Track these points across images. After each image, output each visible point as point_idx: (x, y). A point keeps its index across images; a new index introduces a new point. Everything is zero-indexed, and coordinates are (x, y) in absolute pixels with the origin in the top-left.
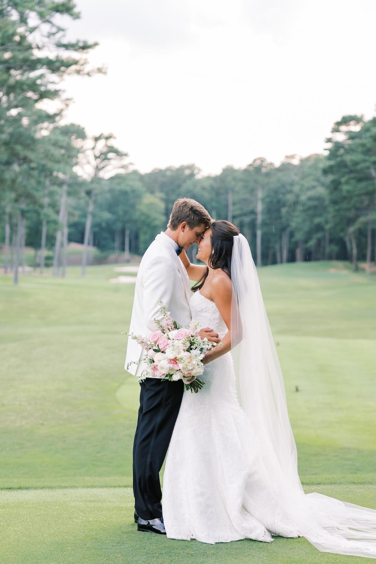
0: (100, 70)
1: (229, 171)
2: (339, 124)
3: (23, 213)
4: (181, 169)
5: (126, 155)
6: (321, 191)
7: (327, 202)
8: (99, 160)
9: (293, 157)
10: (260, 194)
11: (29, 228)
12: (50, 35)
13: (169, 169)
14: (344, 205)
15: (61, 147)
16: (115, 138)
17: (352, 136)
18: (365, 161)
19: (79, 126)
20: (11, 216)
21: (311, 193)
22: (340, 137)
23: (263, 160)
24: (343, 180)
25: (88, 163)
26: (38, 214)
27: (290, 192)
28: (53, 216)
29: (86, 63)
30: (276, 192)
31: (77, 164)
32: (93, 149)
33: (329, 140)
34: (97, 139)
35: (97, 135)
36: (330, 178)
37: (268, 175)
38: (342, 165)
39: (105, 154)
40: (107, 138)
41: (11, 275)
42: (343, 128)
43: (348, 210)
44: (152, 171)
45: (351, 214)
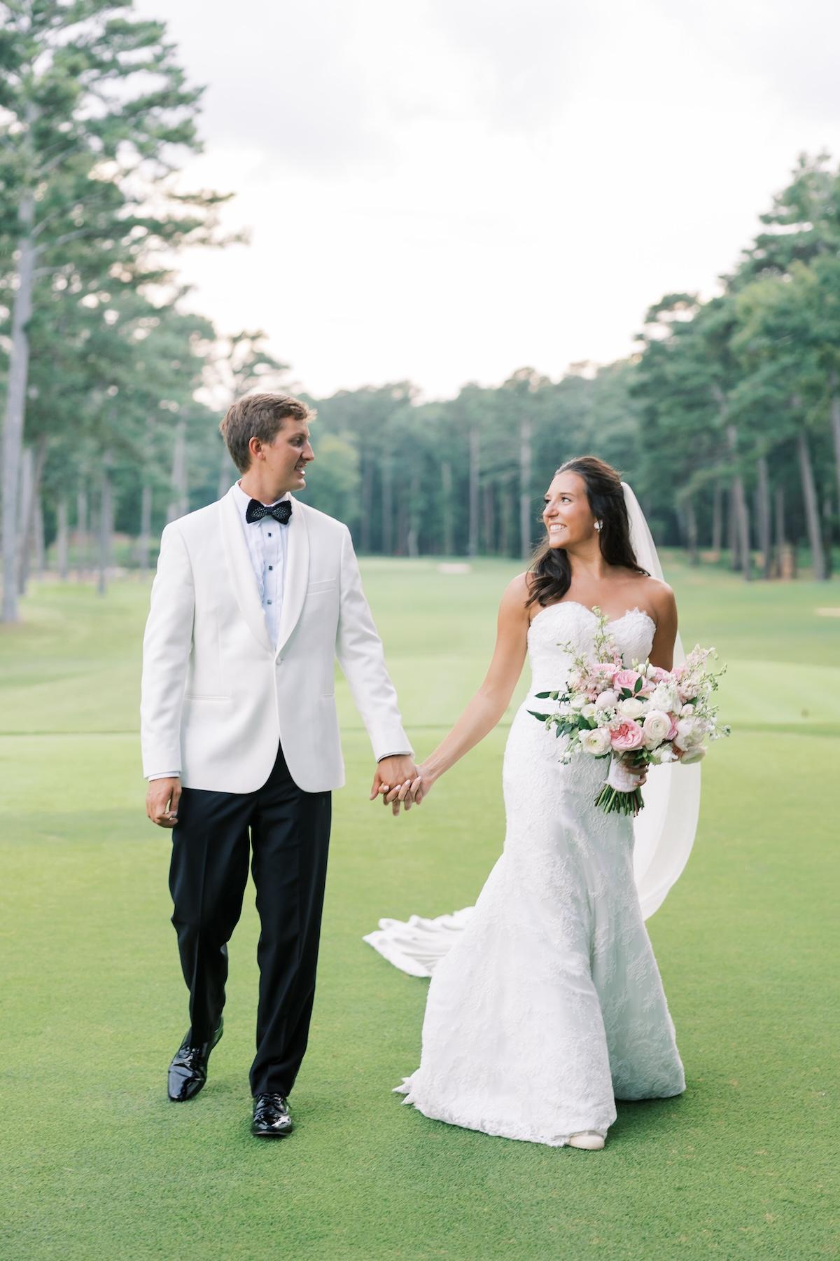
0: (239, 238)
1: (471, 392)
2: (656, 309)
3: (111, 474)
4: (388, 389)
5: (286, 367)
6: (631, 425)
7: (638, 447)
8: (241, 377)
9: (582, 365)
10: (526, 432)
11: (121, 500)
12: (157, 179)
13: (363, 391)
14: (668, 450)
15: (174, 357)
16: (266, 337)
17: (680, 329)
18: (697, 374)
19: (203, 318)
20: (89, 481)
21: (614, 430)
22: (660, 332)
23: (530, 371)
24: (662, 407)
25: (221, 382)
26: (136, 474)
27: (578, 427)
28: (163, 479)
29: (216, 223)
30: (554, 429)
31: (200, 385)
32: (229, 357)
33: (640, 337)
34: (235, 340)
35: (236, 333)
36: (641, 403)
37: (540, 397)
38: (660, 381)
39: (251, 366)
40: (254, 338)
41: (92, 583)
42: (665, 316)
43: (674, 458)
44: (336, 395)
45: (678, 466)
